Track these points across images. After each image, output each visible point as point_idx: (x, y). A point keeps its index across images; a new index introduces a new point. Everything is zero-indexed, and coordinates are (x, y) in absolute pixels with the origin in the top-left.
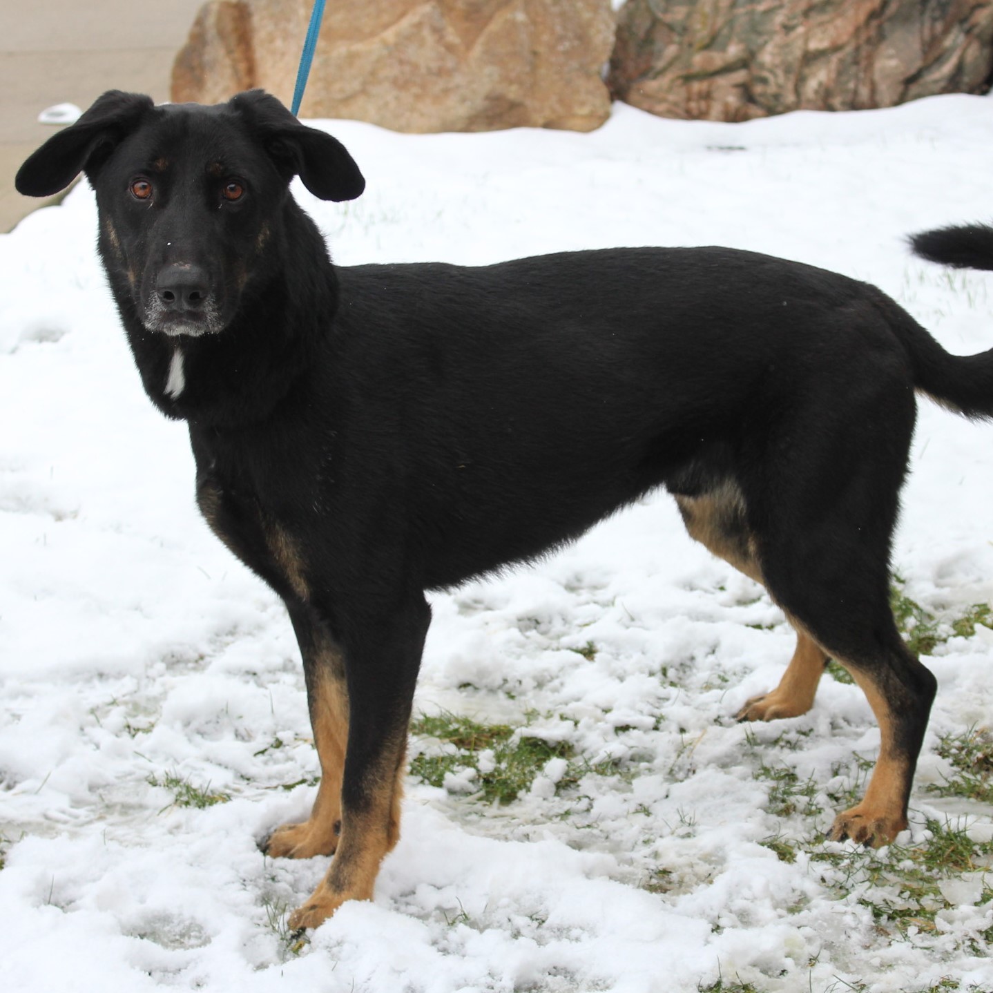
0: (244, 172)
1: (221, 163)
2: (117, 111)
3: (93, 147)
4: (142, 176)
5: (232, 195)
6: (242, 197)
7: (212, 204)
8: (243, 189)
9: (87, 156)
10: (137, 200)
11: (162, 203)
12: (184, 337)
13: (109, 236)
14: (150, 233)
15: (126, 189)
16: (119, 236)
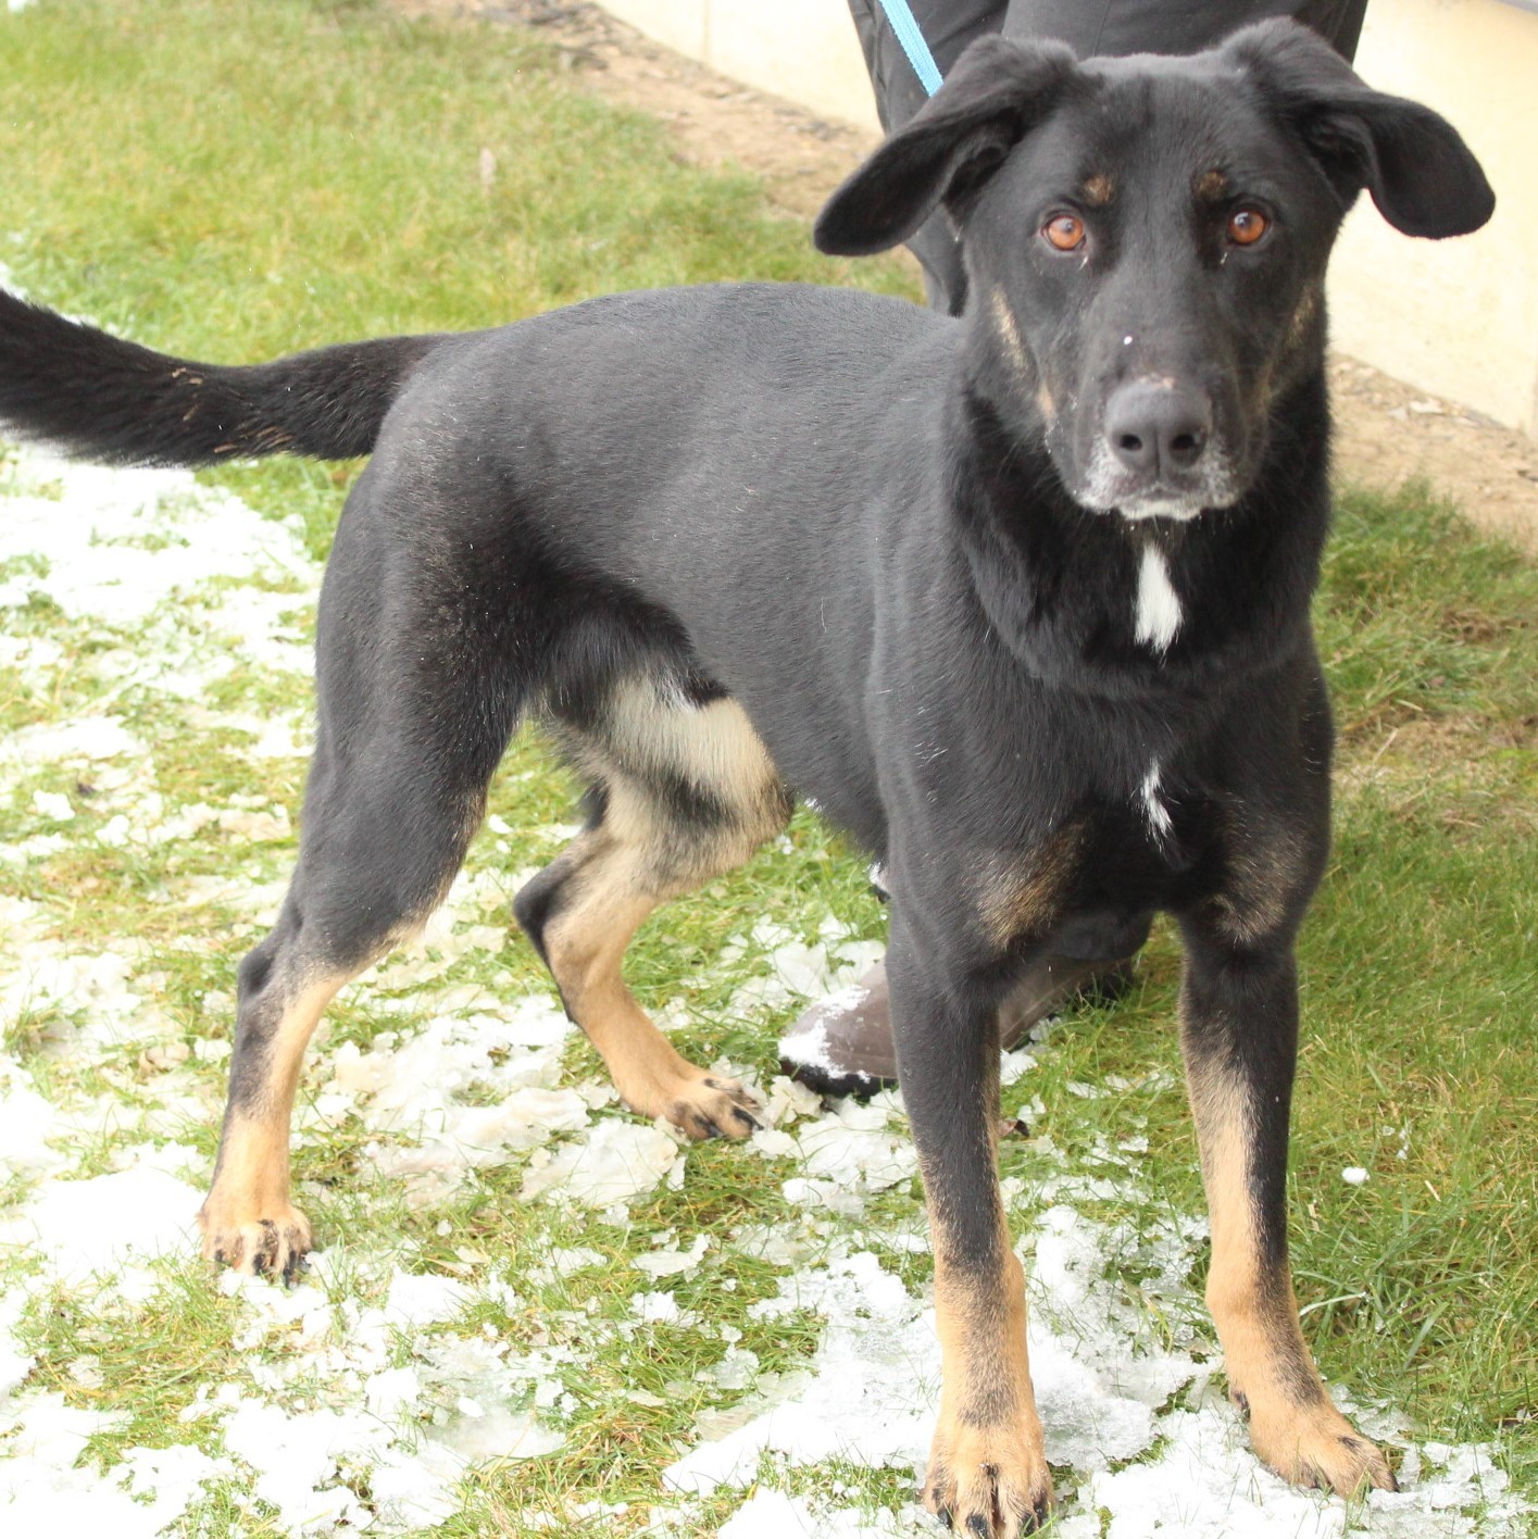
0: (1264, 188)
1: (1220, 172)
2: (1005, 83)
3: (960, 157)
4: (1063, 206)
5: (1244, 235)
6: (1265, 237)
7: (1207, 255)
8: (1266, 220)
9: (948, 176)
10: (1053, 252)
11: (1106, 260)
12: (1165, 522)
13: (999, 326)
14: (1087, 318)
15: (1032, 232)
16: (1018, 324)
